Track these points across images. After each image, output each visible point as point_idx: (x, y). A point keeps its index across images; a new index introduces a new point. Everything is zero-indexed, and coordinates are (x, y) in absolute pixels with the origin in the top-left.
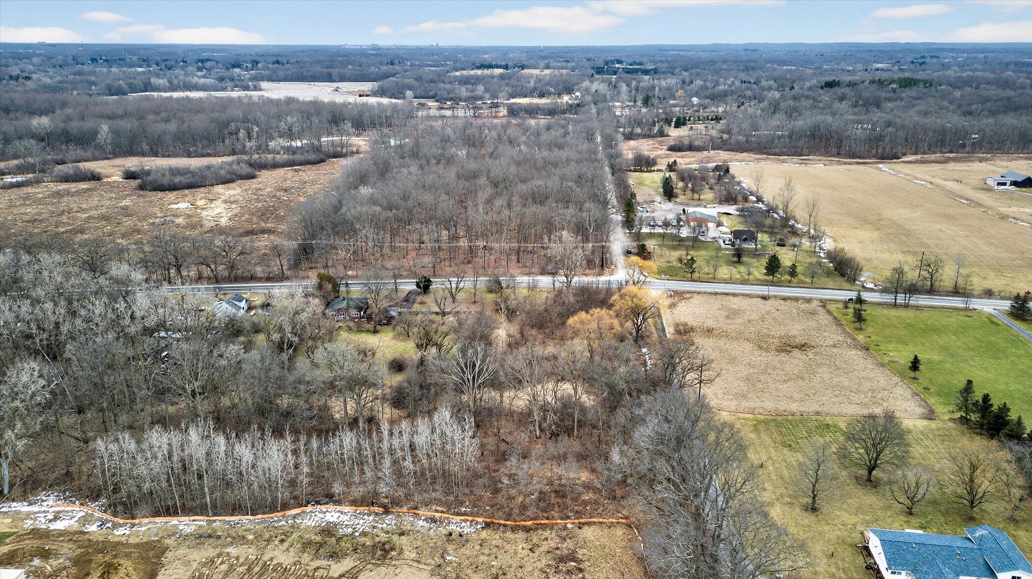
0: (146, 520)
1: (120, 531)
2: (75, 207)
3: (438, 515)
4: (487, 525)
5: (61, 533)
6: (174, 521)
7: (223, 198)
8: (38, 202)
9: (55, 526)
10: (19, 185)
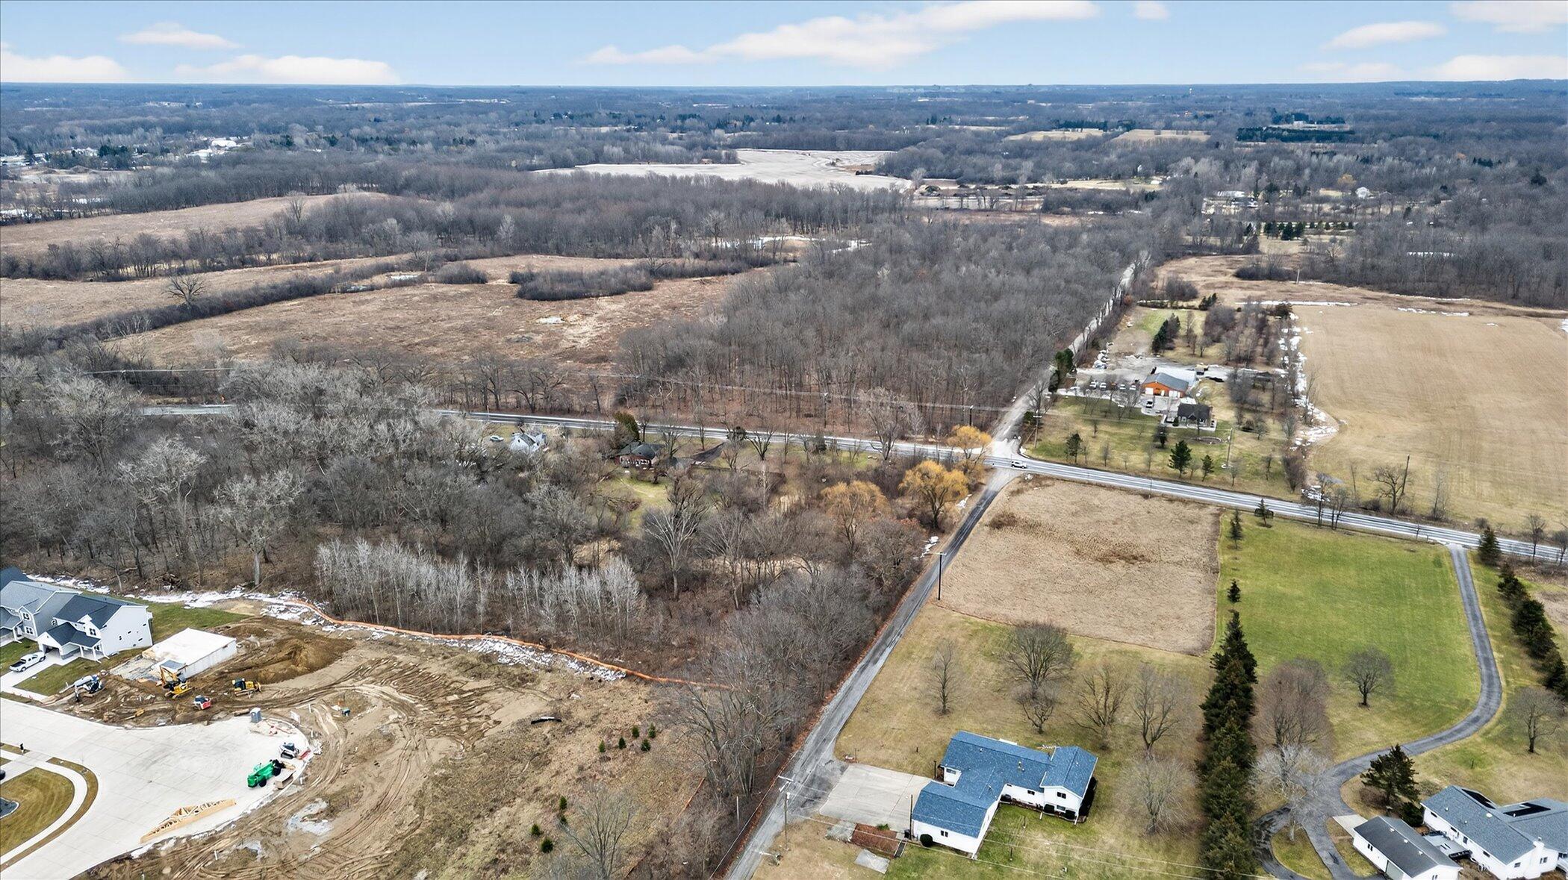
0: (350, 624)
1: (329, 628)
2: (443, 314)
3: (590, 660)
4: (628, 676)
5: (283, 622)
6: (371, 628)
7: (600, 313)
8: (413, 306)
9: (281, 616)
10: (401, 284)
